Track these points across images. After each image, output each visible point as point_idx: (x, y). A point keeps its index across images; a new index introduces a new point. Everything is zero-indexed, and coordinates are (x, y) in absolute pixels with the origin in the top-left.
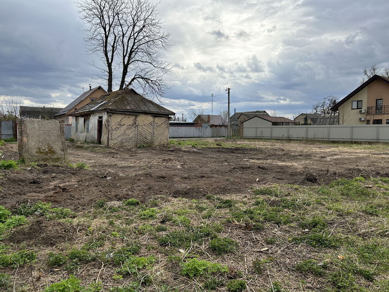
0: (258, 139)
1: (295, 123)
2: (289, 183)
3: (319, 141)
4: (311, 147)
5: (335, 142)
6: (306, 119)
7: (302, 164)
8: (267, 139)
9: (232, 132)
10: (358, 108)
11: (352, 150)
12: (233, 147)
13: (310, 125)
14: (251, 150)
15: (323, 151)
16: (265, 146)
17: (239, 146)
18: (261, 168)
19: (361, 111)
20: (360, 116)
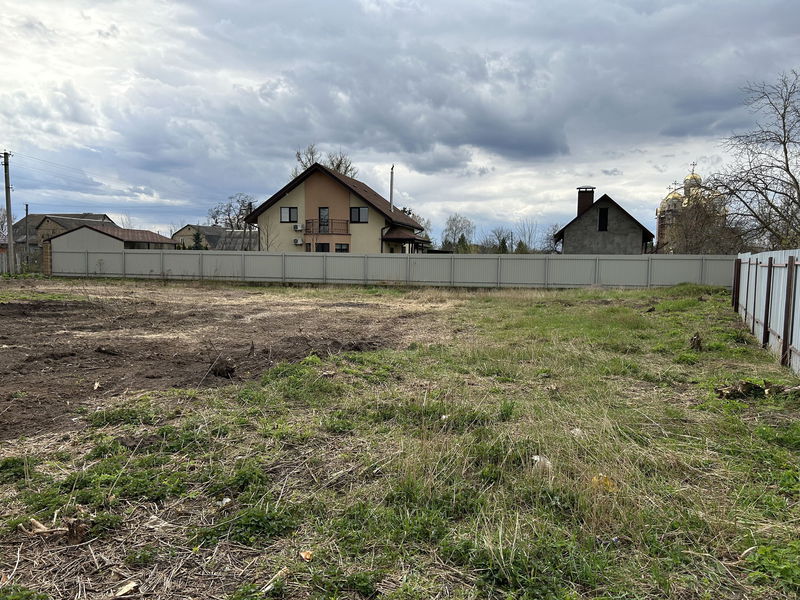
0: (91, 278)
1: (175, 244)
2: (175, 386)
3: (224, 282)
4: (211, 295)
5: (255, 285)
6: (197, 238)
7: (198, 335)
8: (113, 279)
9: (22, 261)
10: (290, 222)
11: (287, 300)
12: (25, 299)
13: (207, 249)
14: (76, 305)
15: (235, 303)
16: (110, 295)
17: (43, 298)
18: (105, 352)
19: (296, 227)
20: (294, 236)
